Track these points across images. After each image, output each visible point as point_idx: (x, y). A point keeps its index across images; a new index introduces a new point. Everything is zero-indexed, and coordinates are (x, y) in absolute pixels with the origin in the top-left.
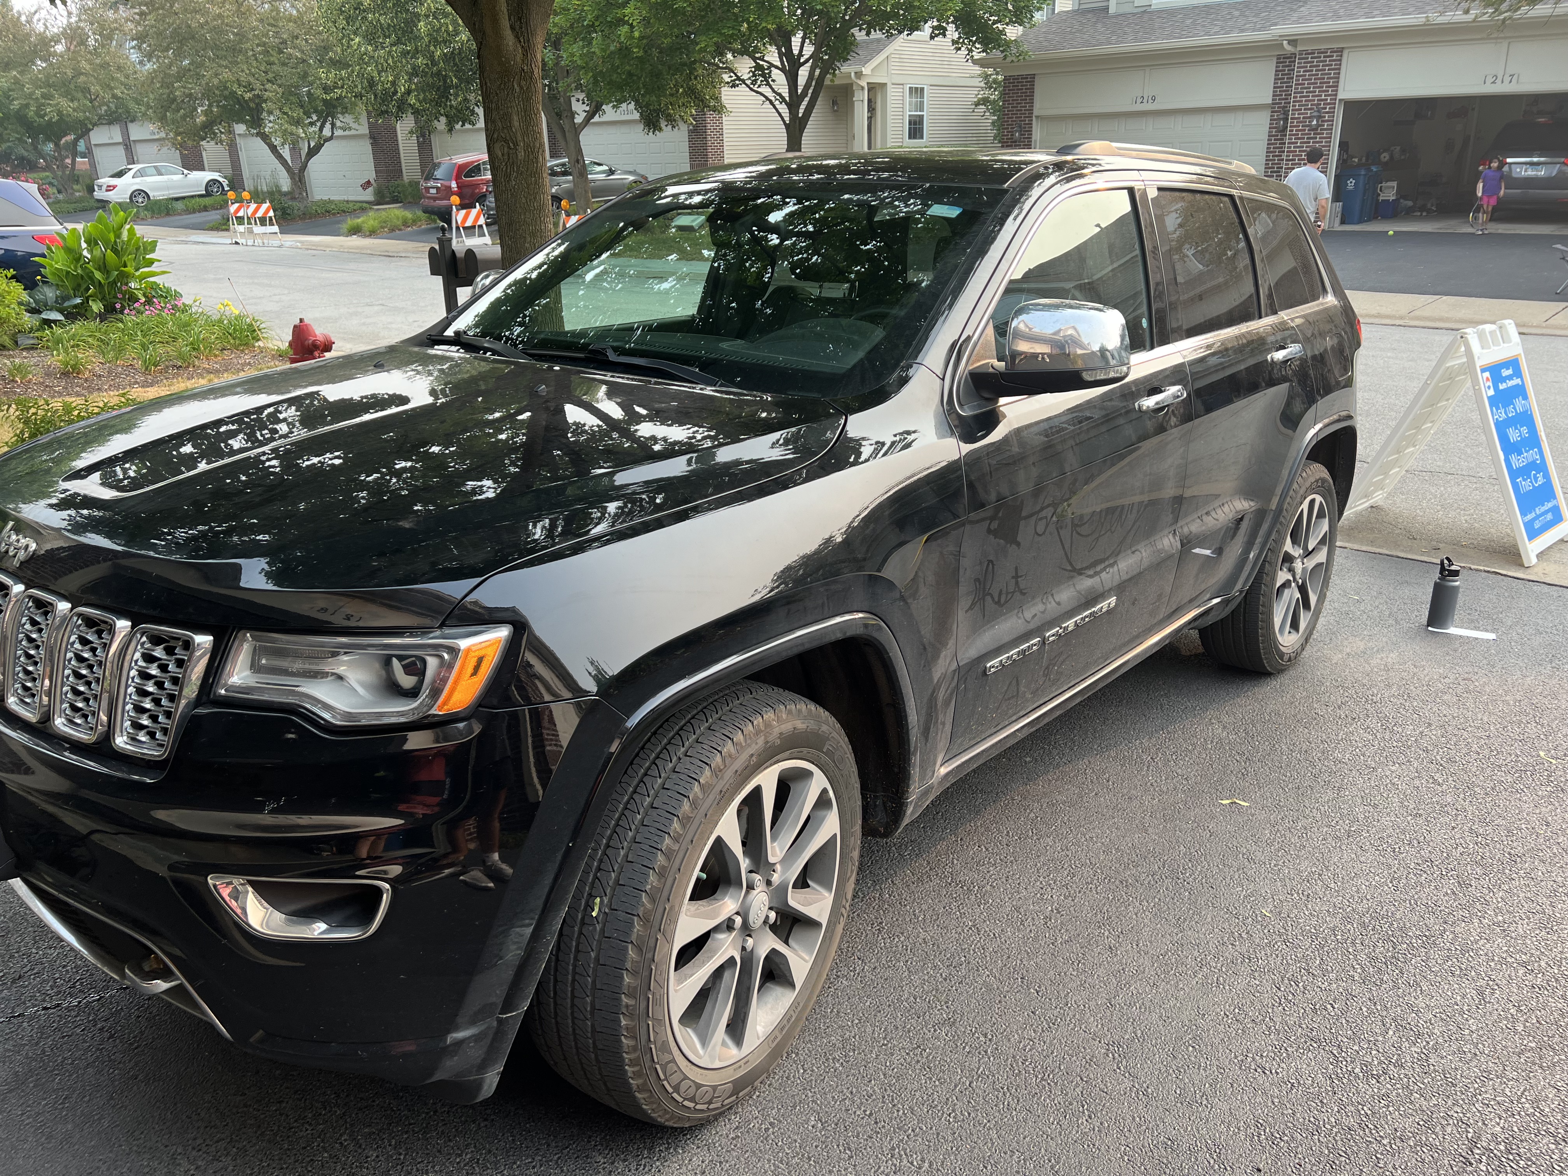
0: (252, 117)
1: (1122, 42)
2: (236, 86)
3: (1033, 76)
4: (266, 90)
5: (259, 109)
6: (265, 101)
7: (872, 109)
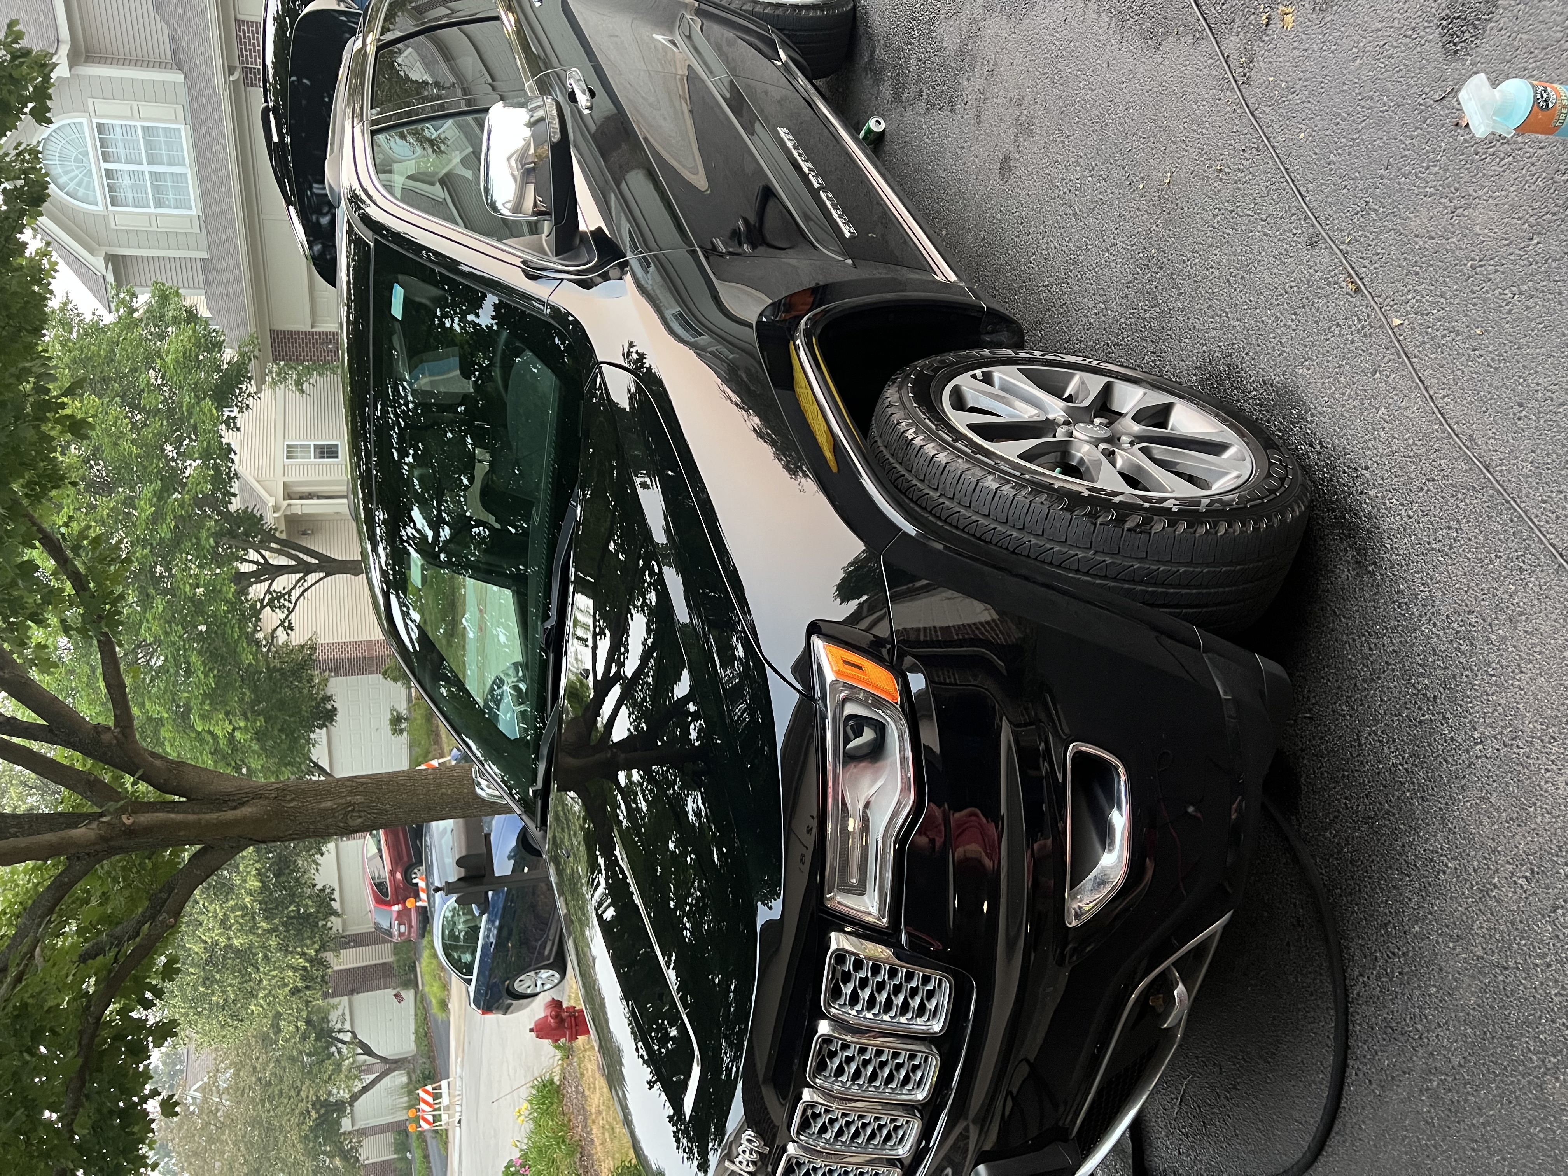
0: (333, 1111)
1: (236, 243)
2: (303, 1127)
3: (272, 332)
4: (307, 1097)
5: (326, 1104)
6: (318, 1097)
7: (310, 496)
